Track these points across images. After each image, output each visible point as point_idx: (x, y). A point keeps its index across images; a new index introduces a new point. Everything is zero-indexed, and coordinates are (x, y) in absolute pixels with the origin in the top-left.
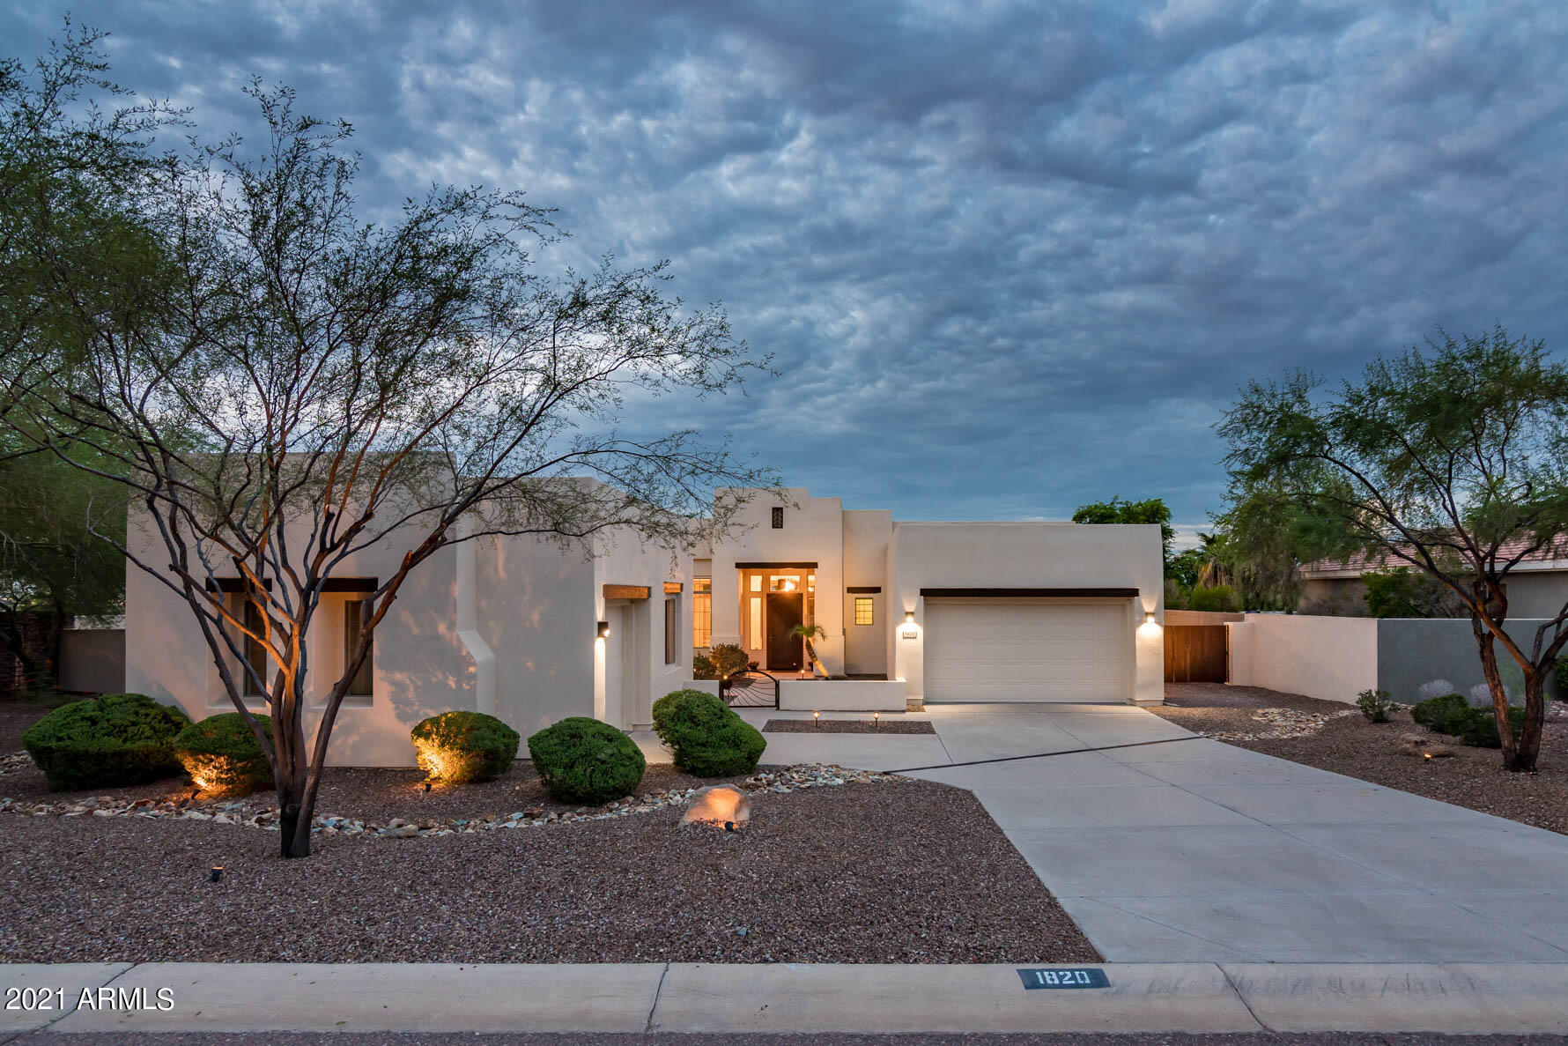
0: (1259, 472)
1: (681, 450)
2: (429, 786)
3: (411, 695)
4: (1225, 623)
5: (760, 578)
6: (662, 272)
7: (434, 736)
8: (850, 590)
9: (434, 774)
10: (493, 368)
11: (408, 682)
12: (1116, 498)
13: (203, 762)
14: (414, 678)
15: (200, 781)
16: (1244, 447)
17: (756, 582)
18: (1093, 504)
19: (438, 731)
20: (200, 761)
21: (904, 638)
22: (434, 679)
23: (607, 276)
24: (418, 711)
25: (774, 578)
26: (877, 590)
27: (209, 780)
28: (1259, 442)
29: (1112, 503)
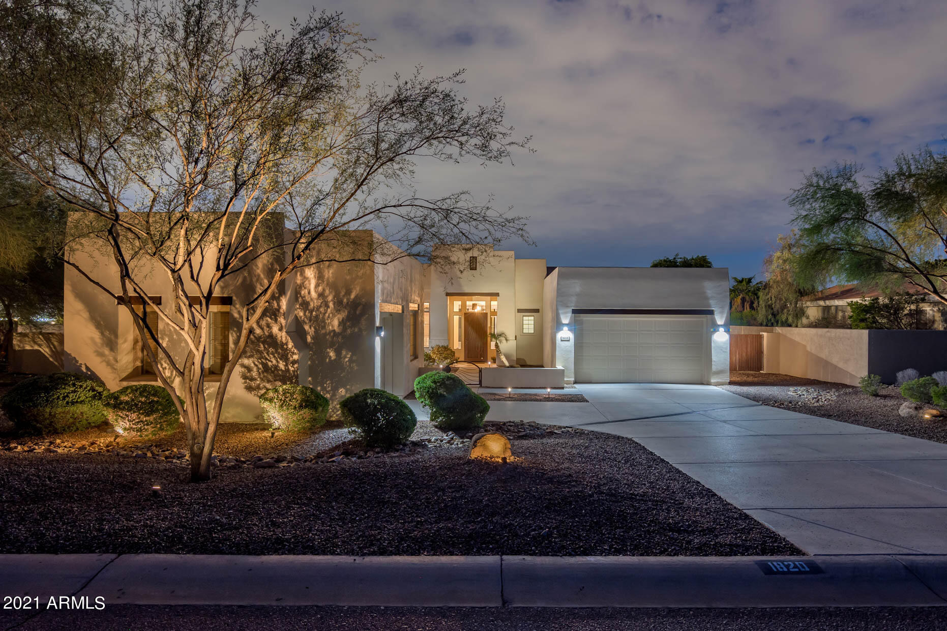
0: (817, 229)
1: (459, 205)
2: (273, 434)
3: (254, 374)
4: (761, 333)
5: (460, 303)
6: (459, 78)
7: (275, 400)
8: (519, 311)
9: (276, 425)
10: (335, 146)
11: (252, 365)
12: (677, 255)
13: (122, 417)
14: (256, 363)
15: (120, 430)
16: (804, 213)
17: (457, 305)
18: (662, 259)
19: (278, 397)
20: (120, 416)
21: (562, 341)
22: (270, 364)
23: (417, 82)
24: (259, 385)
25: (469, 303)
26: (537, 311)
27: (125, 429)
28: (818, 209)
29: (675, 259)
